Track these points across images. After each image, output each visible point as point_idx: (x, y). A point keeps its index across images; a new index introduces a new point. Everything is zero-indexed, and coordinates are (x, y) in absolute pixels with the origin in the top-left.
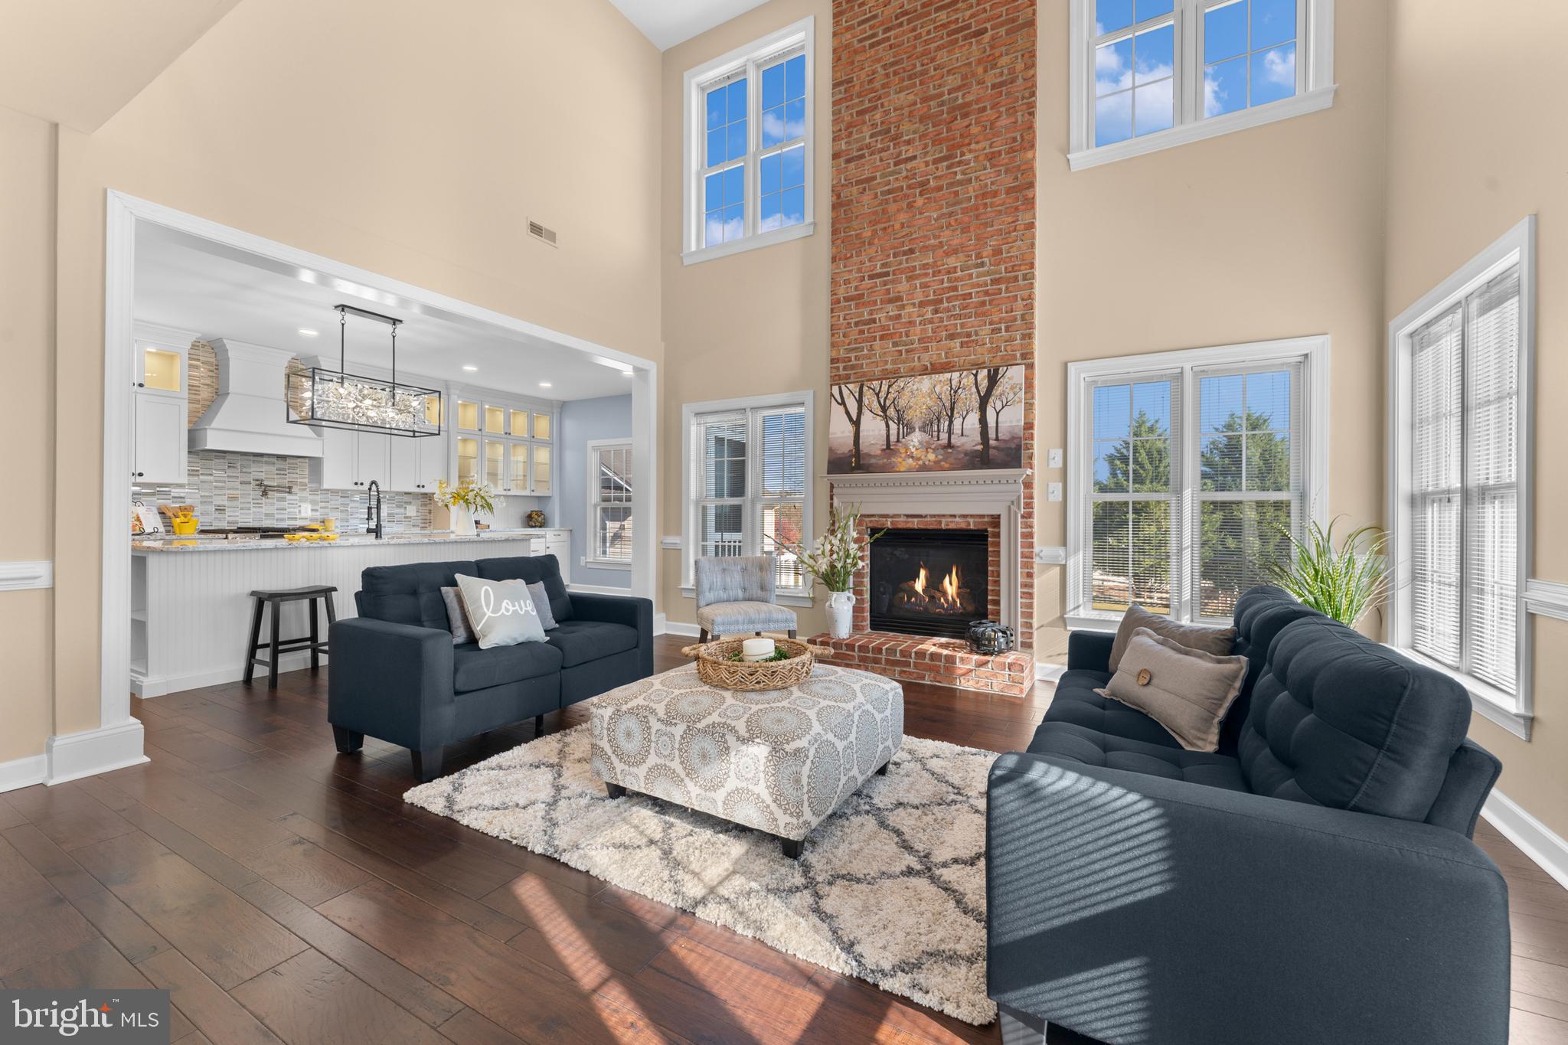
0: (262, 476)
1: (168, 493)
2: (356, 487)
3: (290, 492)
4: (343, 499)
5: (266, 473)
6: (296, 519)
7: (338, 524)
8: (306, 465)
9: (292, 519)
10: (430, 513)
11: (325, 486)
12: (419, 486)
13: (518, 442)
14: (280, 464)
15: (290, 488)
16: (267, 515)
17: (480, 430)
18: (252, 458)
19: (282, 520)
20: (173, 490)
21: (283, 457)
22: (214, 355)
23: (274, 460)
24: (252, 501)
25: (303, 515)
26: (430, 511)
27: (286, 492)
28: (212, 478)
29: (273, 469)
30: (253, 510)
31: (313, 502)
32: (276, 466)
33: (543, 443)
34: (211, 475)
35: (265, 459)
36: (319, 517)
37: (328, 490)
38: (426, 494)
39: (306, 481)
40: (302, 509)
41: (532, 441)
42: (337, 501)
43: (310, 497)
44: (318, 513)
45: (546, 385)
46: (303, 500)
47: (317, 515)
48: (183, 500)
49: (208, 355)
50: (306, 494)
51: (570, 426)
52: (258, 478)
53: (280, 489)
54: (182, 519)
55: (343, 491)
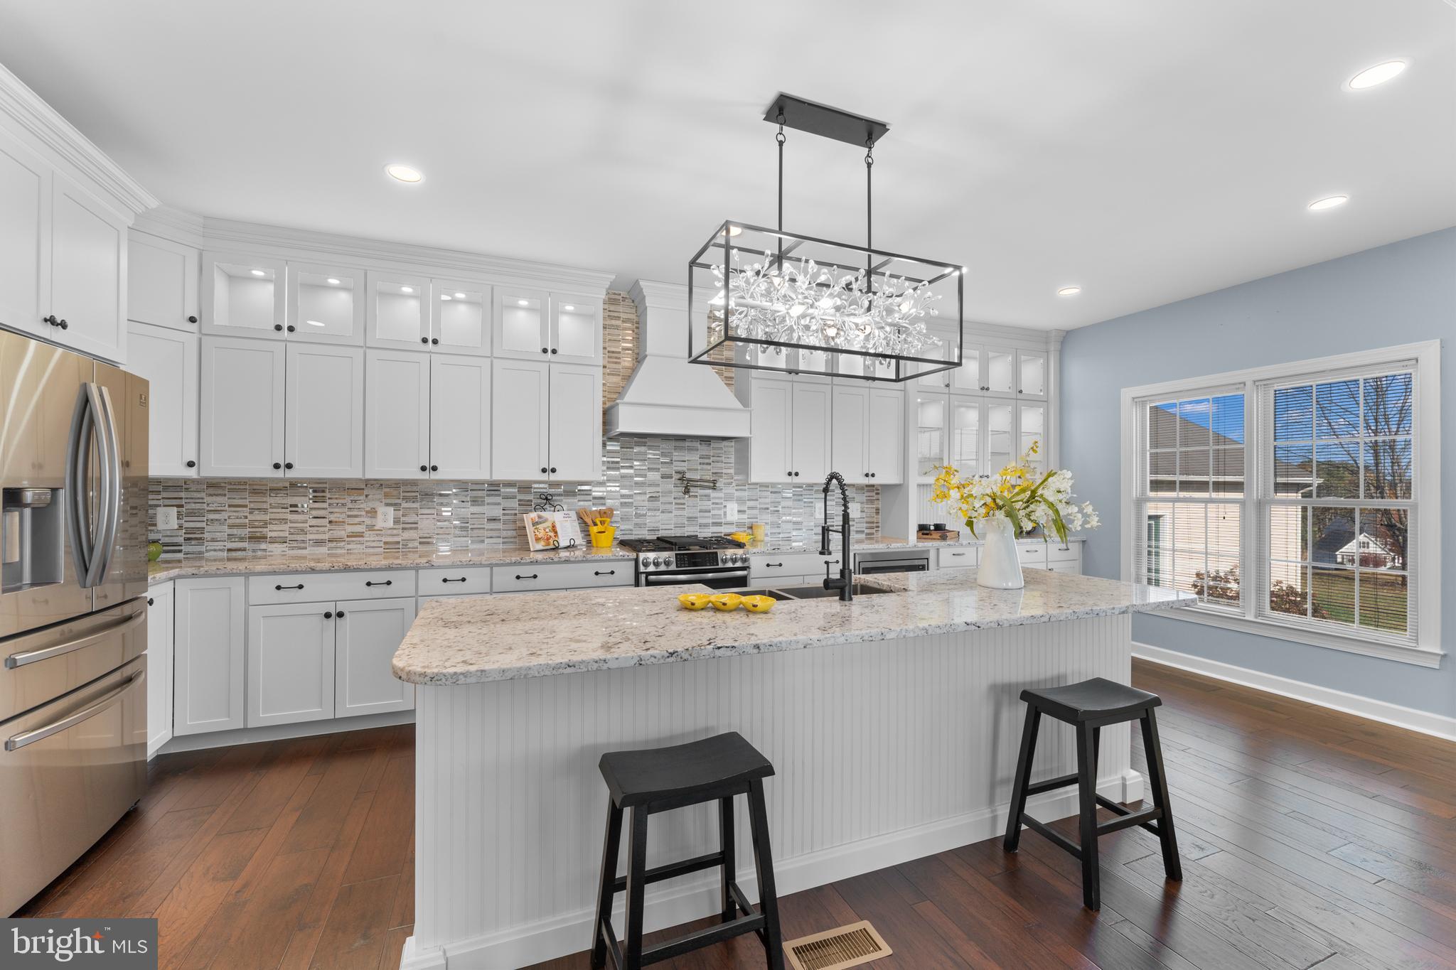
0: (683, 467)
1: (588, 493)
2: (789, 479)
3: (714, 488)
4: (774, 495)
5: (690, 462)
6: (719, 524)
7: (768, 529)
8: (730, 447)
9: (715, 524)
10: (877, 513)
11: (754, 478)
12: (867, 475)
13: (1001, 399)
14: (703, 449)
15: (714, 482)
16: (689, 518)
17: (948, 386)
18: (673, 443)
19: (706, 525)
20: (594, 489)
21: (706, 440)
22: (634, 311)
23: (697, 444)
24: (674, 501)
25: (729, 518)
26: (877, 509)
27: (709, 488)
28: (631, 471)
29: (695, 457)
30: (675, 513)
31: (740, 501)
32: (699, 453)
33: (1033, 401)
34: (631, 467)
35: (687, 444)
36: (747, 521)
37: (757, 484)
38: (873, 486)
39: (732, 471)
40: (728, 510)
41: (1018, 398)
42: (768, 498)
43: (737, 494)
44: (745, 516)
45: (1070, 292)
46: (729, 498)
47: (744, 518)
48: (602, 501)
49: (628, 310)
50: (731, 490)
51: (1079, 373)
52: (679, 469)
53: (701, 483)
54: (600, 528)
55: (774, 485)
